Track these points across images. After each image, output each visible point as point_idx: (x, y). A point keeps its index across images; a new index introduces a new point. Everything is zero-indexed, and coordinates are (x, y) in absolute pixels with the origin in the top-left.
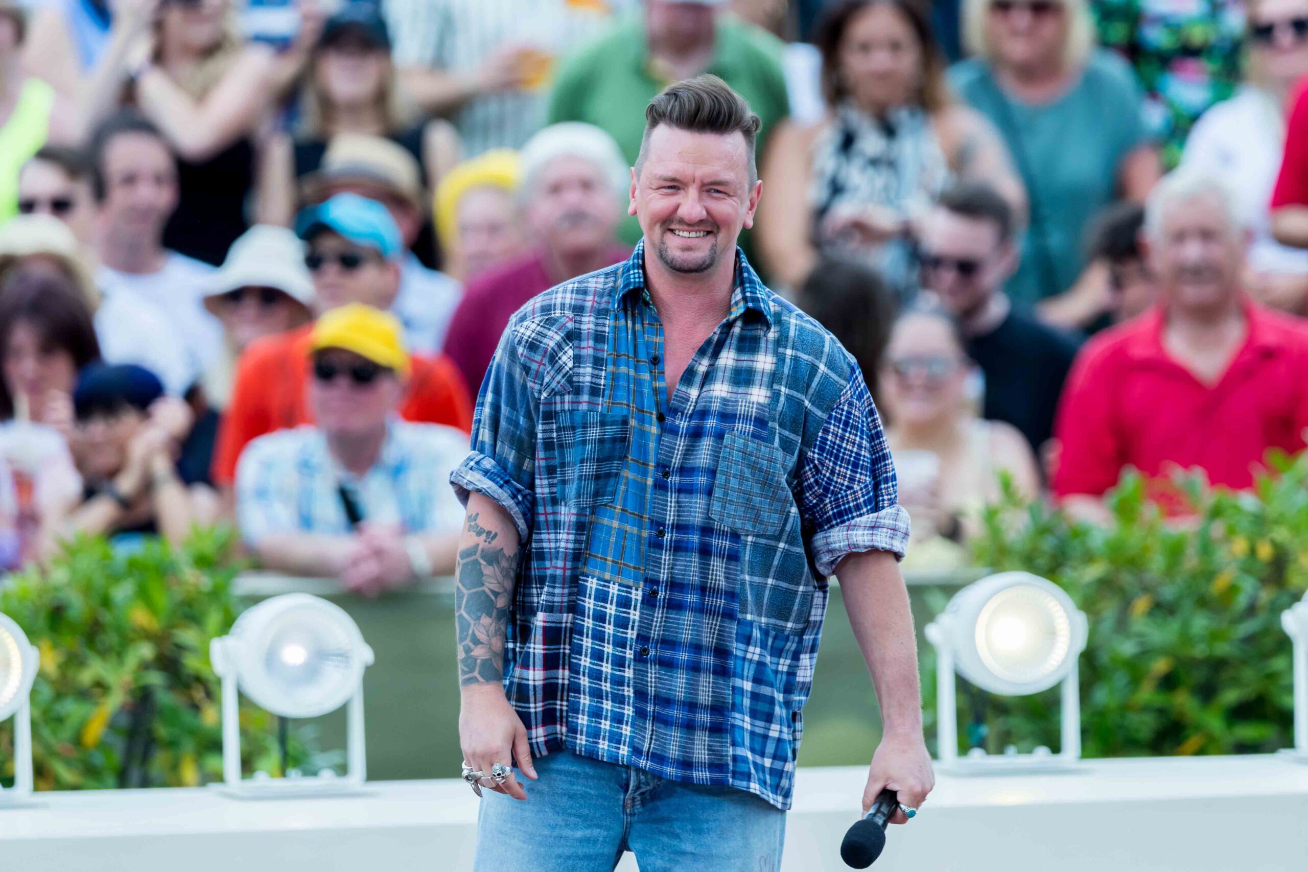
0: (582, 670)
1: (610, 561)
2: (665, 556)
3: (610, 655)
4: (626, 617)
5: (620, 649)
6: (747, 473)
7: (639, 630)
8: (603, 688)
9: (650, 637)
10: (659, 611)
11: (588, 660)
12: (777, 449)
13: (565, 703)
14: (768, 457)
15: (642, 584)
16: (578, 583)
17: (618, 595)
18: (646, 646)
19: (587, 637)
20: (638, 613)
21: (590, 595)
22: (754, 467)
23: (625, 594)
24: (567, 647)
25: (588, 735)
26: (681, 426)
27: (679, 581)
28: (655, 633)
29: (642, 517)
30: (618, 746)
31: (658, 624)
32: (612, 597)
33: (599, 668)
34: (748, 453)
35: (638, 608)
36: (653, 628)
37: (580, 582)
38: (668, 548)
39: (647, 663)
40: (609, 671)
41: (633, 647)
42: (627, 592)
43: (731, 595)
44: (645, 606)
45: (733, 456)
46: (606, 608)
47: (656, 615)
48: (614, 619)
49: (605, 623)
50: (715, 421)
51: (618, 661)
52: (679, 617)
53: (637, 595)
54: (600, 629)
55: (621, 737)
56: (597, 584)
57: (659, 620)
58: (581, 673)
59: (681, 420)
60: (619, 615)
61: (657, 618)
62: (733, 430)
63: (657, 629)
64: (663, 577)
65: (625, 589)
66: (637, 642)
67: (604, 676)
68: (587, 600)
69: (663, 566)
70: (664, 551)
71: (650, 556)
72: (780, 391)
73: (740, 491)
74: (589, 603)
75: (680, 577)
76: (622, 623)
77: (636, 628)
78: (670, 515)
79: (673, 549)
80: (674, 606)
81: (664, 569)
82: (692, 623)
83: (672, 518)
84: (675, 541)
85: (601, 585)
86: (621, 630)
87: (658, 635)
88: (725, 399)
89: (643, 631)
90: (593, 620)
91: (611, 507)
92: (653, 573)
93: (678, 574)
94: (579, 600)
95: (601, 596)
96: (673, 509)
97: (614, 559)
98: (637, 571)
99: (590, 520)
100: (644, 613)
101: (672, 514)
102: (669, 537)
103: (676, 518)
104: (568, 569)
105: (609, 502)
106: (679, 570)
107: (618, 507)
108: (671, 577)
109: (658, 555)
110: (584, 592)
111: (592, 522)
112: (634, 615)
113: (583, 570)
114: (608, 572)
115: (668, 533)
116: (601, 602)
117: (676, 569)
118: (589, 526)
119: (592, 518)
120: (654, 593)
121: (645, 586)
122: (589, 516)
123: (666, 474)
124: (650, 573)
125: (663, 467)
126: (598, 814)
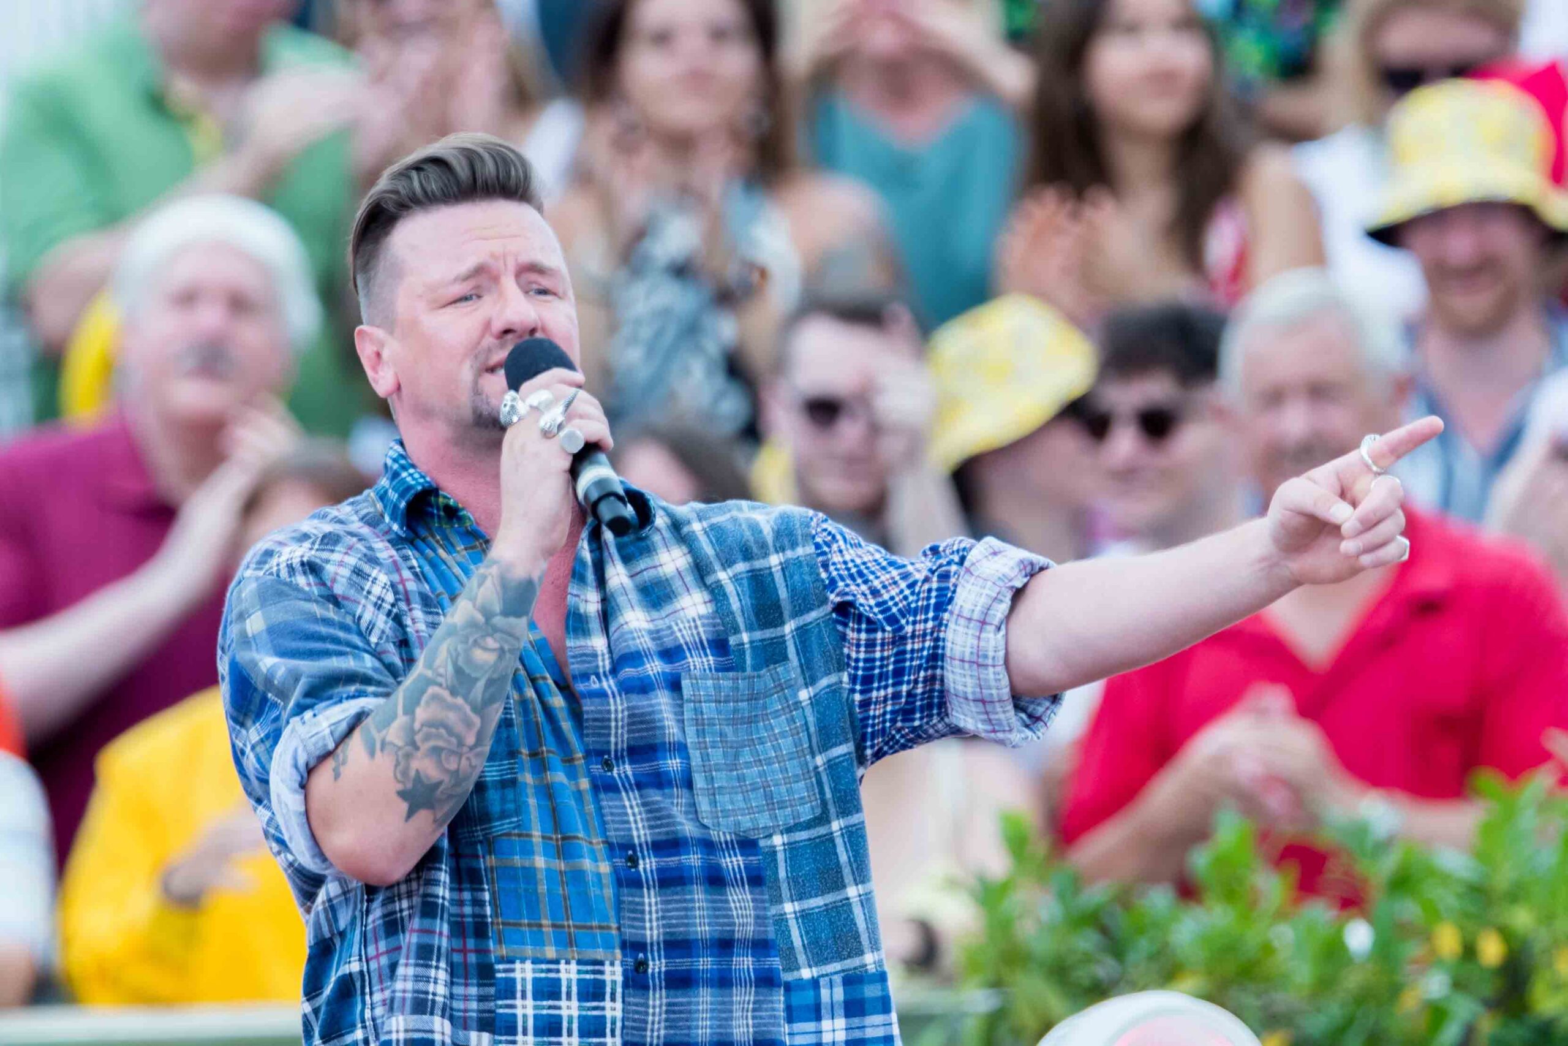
1: (548, 926)
2: (649, 897)
4: (599, 1017)
6: (730, 733)
7: (622, 1036)
10: (654, 995)
14: (750, 695)
15: (618, 953)
16: (494, 977)
17: (579, 981)
20: (619, 1005)
21: (524, 993)
22: (735, 720)
23: (592, 976)
26: (606, 687)
27: (681, 937)
28: (652, 1036)
29: (590, 842)
31: (657, 1019)
32: (569, 987)
34: (722, 699)
35: (619, 996)
36: (649, 1026)
37: (499, 975)
38: (650, 883)
42: (594, 972)
43: (761, 946)
44: (631, 991)
46: (559, 1008)
47: (651, 1003)
48: (579, 1023)
49: (561, 1036)
50: (657, 663)
52: (688, 1000)
53: (614, 974)
56: (534, 971)
57: (657, 1010)
59: (601, 682)
60: (587, 1016)
61: (654, 1007)
62: (689, 670)
63: (656, 1026)
64: (652, 936)
65: (590, 968)
68: (518, 1002)
69: (647, 917)
70: (647, 890)
71: (624, 902)
72: (719, 581)
73: (728, 767)
74: (524, 1007)
75: (682, 929)
76: (593, 1028)
77: (618, 1032)
78: (637, 829)
79: (658, 884)
80: (680, 982)
81: (651, 921)
82: (709, 1006)
83: (642, 832)
84: (659, 870)
85: (542, 971)
86: (595, 1040)
87: (658, 1037)
88: (649, 631)
89: (633, 1035)
90: (536, 1034)
91: (520, 835)
92: (633, 931)
93: (676, 926)
94: (501, 1007)
95: (545, 989)
96: (638, 817)
97: (555, 922)
98: (605, 932)
99: (488, 864)
100: (629, 1004)
101: (640, 825)
102: (648, 865)
103: (648, 832)
104: (471, 951)
105: (514, 828)
106: (677, 918)
107: (536, 833)
108: (665, 934)
109: (637, 899)
110: (508, 990)
111: (492, 868)
112: (613, 1010)
113: (498, 953)
114: (550, 944)
115: (644, 859)
116: (548, 999)
117: (671, 918)
118: (489, 876)
119: (491, 861)
120: (641, 966)
121: (624, 955)
122: (484, 857)
123: (607, 765)
124: (628, 933)
125: (599, 755)
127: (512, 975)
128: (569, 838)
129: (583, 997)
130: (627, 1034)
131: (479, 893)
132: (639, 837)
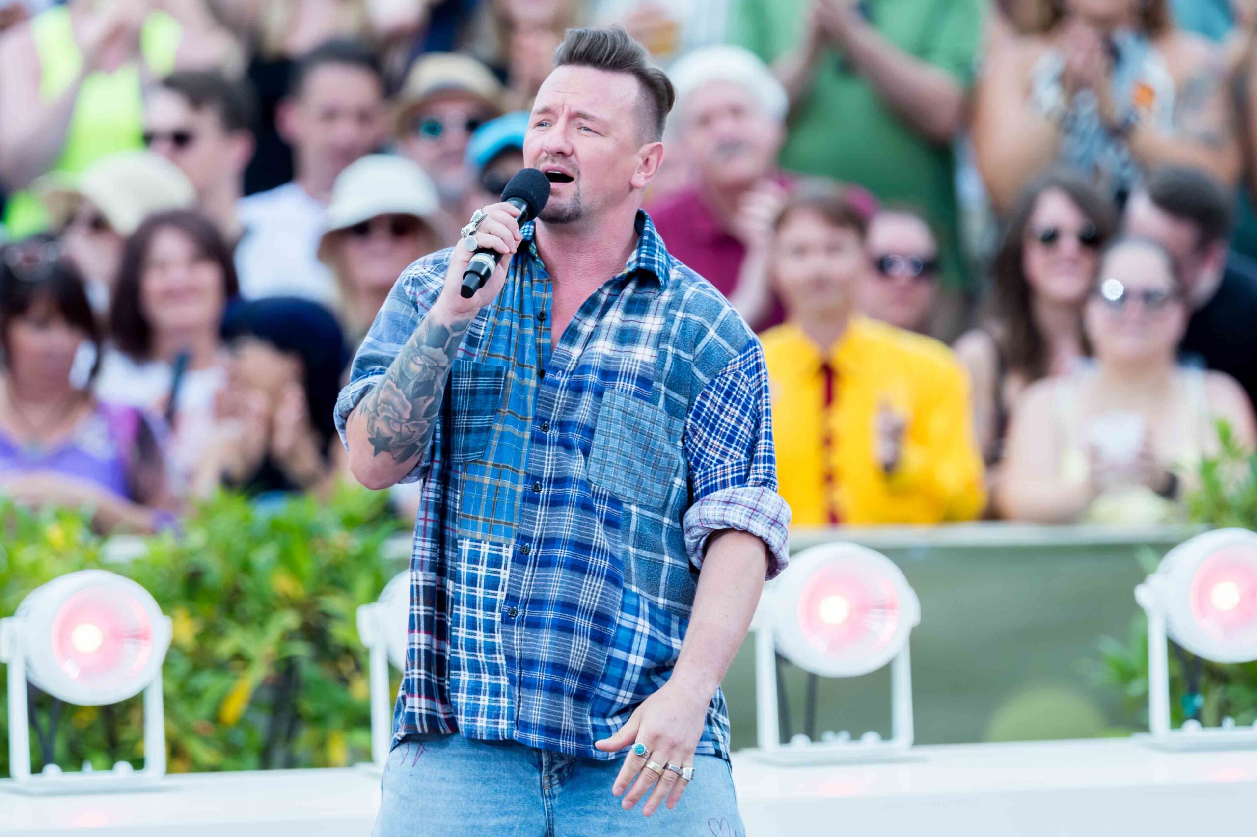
0: (460, 642)
1: (481, 519)
2: (541, 511)
3: (482, 621)
4: (496, 577)
5: (490, 612)
6: (628, 434)
7: (509, 590)
8: (479, 659)
9: (519, 598)
10: (529, 568)
11: (465, 630)
12: (661, 411)
13: (447, 682)
14: (651, 419)
15: (513, 540)
16: (457, 547)
17: (489, 554)
18: (515, 608)
19: (463, 605)
20: (508, 572)
21: (463, 557)
22: (636, 428)
23: (496, 553)
24: (449, 618)
25: (466, 713)
26: (562, 381)
27: (553, 536)
28: (522, 594)
29: (518, 472)
30: (497, 720)
31: (528, 583)
32: (483, 557)
33: (474, 637)
34: (629, 412)
35: (509, 566)
36: (523, 587)
38: (544, 503)
39: (513, 624)
40: (482, 638)
41: (502, 608)
42: (498, 550)
44: (516, 564)
45: (612, 415)
46: (477, 570)
47: (526, 573)
48: (485, 580)
49: (475, 586)
50: (596, 377)
51: (488, 627)
52: (550, 574)
53: (507, 553)
54: (471, 591)
55: (500, 710)
56: (470, 545)
57: (529, 578)
58: (460, 646)
59: (562, 377)
60: (490, 576)
61: (527, 576)
62: (614, 388)
63: (527, 588)
65: (496, 547)
66: (506, 603)
67: (478, 645)
68: (461, 563)
69: (537, 522)
70: (539, 506)
71: (524, 511)
72: (667, 350)
73: (620, 452)
74: (462, 566)
76: (492, 583)
77: (506, 588)
78: (547, 469)
79: (549, 504)
80: (545, 563)
81: (539, 524)
82: (560, 579)
83: (549, 472)
84: (553, 495)
85: (473, 546)
86: (491, 591)
87: (528, 595)
88: (606, 356)
89: (512, 590)
90: (467, 584)
91: (481, 462)
92: (527, 529)
93: (553, 529)
95: (473, 557)
96: (550, 462)
97: (485, 518)
99: (463, 478)
100: (514, 572)
101: (550, 467)
102: (547, 493)
103: (554, 472)
104: (451, 529)
105: (479, 458)
106: (553, 525)
107: (490, 462)
108: (545, 533)
110: (460, 556)
111: (464, 480)
112: (504, 574)
113: (459, 533)
114: (479, 530)
115: (545, 487)
116: (472, 563)
117: (550, 524)
118: (461, 485)
119: (466, 476)
120: (525, 550)
121: (517, 542)
122: (461, 473)
123: (546, 429)
124: (524, 530)
125: (542, 421)
126: (515, 799)
127: (461, 546)
129: (489, 564)
132: (547, 474)
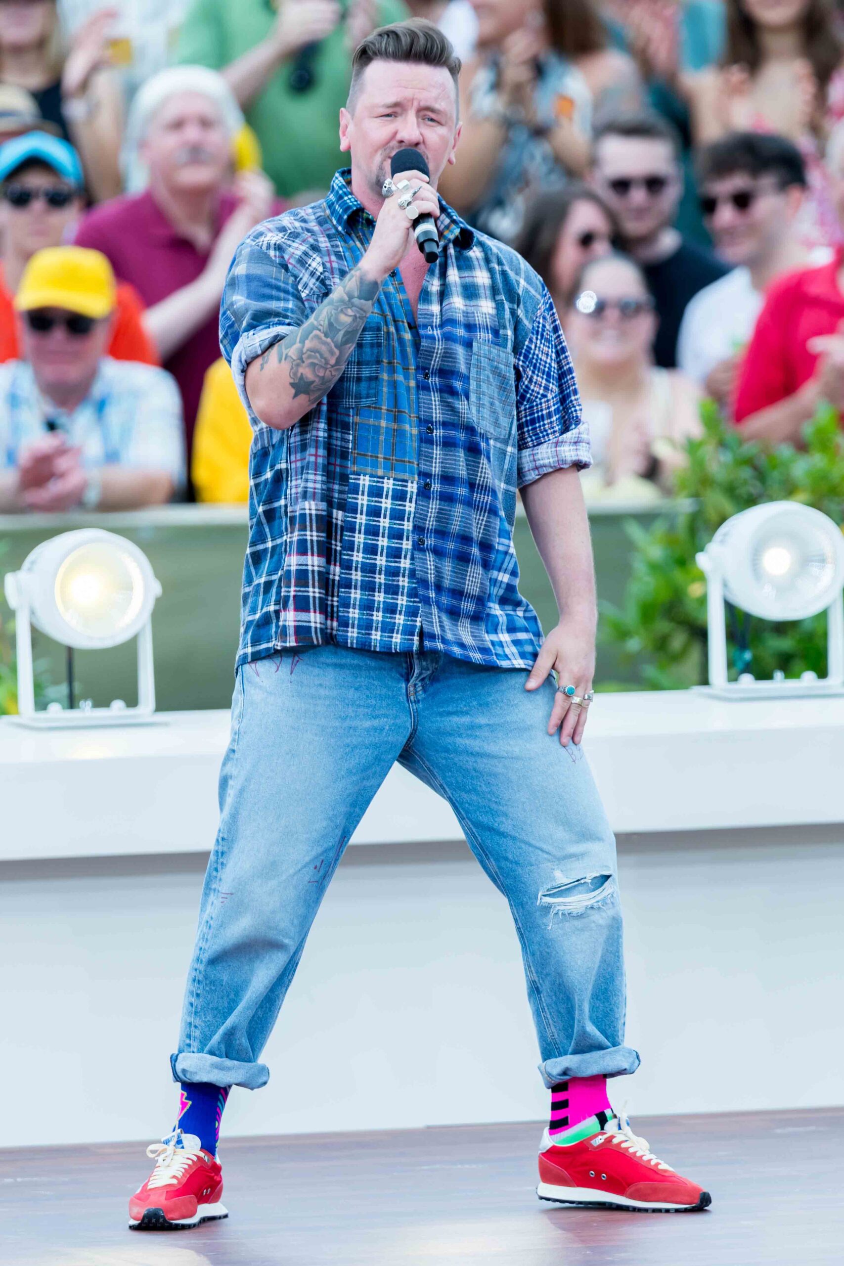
0: (354, 565)
1: (382, 458)
2: (436, 450)
3: (385, 548)
4: (402, 509)
5: (396, 541)
6: (491, 378)
7: (413, 522)
8: (377, 580)
9: (425, 528)
10: (433, 502)
11: (361, 555)
12: (509, 353)
13: (335, 599)
14: (505, 362)
15: (416, 477)
16: (348, 482)
17: (393, 489)
18: (422, 537)
19: (360, 533)
20: (413, 505)
21: (363, 492)
22: (495, 372)
23: (401, 488)
24: (339, 544)
25: (359, 627)
26: (436, 335)
27: (450, 475)
28: (430, 524)
29: (410, 416)
30: (391, 635)
31: (433, 515)
32: (388, 492)
33: (373, 561)
35: (414, 500)
36: (428, 519)
37: (351, 481)
38: (438, 443)
39: (425, 551)
40: (384, 563)
41: (410, 537)
42: (402, 486)
44: (421, 498)
45: (480, 362)
46: (381, 502)
47: (430, 506)
48: (391, 512)
49: (380, 517)
50: (463, 330)
51: (393, 553)
52: (450, 508)
53: (412, 488)
54: (374, 523)
55: (395, 626)
56: (370, 481)
57: (434, 510)
58: (354, 568)
59: (433, 331)
60: (395, 508)
61: (432, 509)
62: (478, 339)
63: (432, 519)
64: (435, 471)
65: (400, 483)
66: (413, 532)
67: (378, 568)
68: (360, 497)
69: (434, 461)
70: (434, 446)
71: (421, 451)
72: (503, 300)
73: (488, 395)
74: (363, 500)
75: (451, 470)
76: (398, 515)
77: (411, 520)
78: (436, 413)
79: (442, 444)
80: (447, 498)
81: (436, 463)
83: (438, 415)
84: (445, 437)
85: (374, 482)
86: (398, 522)
87: (432, 525)
88: (464, 311)
89: (419, 522)
90: (367, 515)
91: (375, 408)
92: (426, 467)
93: (449, 468)
94: (350, 498)
95: (375, 492)
96: (437, 407)
97: (386, 456)
98: (411, 465)
99: (355, 421)
100: (419, 505)
101: (438, 411)
102: (438, 433)
103: (441, 416)
104: (338, 465)
105: (373, 404)
106: (450, 464)
107: (384, 408)
108: (442, 471)
109: (430, 451)
110: (355, 490)
111: (356, 423)
112: (410, 507)
113: (352, 469)
114: (381, 468)
115: (436, 430)
116: (375, 497)
117: (447, 463)
118: (354, 427)
119: (357, 419)
120: (427, 486)
121: (419, 479)
122: (353, 416)
123: (426, 376)
124: (423, 467)
125: (423, 369)
126: (384, 704)
127: (358, 482)
128: (402, 412)
129: (394, 498)
130: (416, 521)
131: (346, 435)
132: (436, 417)
